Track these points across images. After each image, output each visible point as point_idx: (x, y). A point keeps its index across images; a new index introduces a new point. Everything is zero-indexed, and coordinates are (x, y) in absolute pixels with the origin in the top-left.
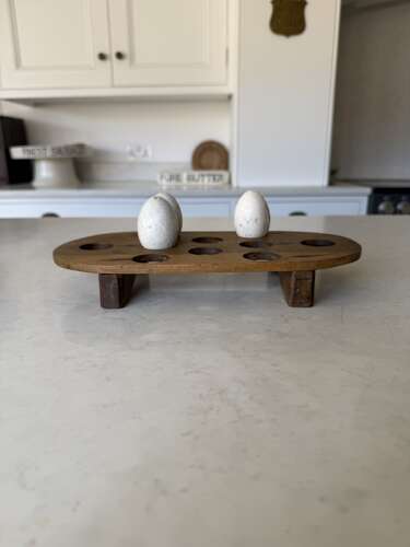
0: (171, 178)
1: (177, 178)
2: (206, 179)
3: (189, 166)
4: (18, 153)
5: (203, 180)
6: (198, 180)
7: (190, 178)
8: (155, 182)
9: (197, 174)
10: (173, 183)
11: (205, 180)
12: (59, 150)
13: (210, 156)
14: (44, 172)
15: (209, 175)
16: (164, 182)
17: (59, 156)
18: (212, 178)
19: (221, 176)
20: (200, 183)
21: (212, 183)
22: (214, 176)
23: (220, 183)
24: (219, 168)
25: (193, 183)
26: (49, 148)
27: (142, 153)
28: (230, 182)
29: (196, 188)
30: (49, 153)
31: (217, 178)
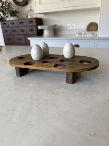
0: (79, 34)
1: (81, 34)
2: (89, 34)
4: (40, 28)
7: (85, 34)
8: (74, 35)
9: (87, 32)
10: (79, 35)
12: (49, 27)
14: (46, 33)
16: (77, 35)
17: (49, 28)
18: (91, 34)
20: (88, 35)
21: (91, 35)
22: (92, 33)
25: (85, 35)
26: (47, 26)
28: (97, 35)
29: (86, 37)
31: (93, 34)
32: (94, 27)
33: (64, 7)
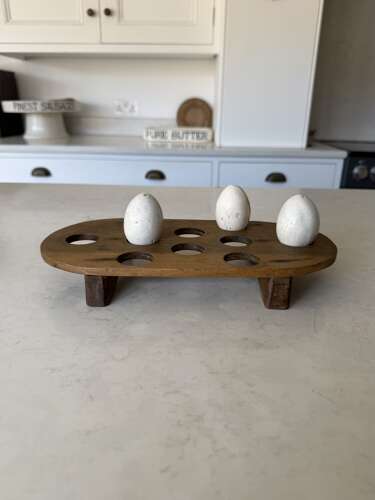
0: (157, 135)
1: (163, 135)
2: (190, 136)
3: (175, 122)
4: (9, 107)
5: (187, 138)
6: (182, 138)
7: (175, 135)
8: (141, 137)
9: (181, 130)
10: (158, 139)
11: (189, 138)
12: (49, 105)
13: (194, 113)
14: (35, 126)
15: (193, 133)
16: (150, 138)
17: (49, 111)
18: (195, 136)
19: (204, 134)
20: (184, 140)
21: (195, 141)
22: (198, 133)
23: (203, 141)
24: (203, 125)
25: (178, 140)
26: (39, 103)
27: (130, 107)
28: (213, 140)
29: (181, 145)
30: (39, 108)
31: (201, 135)
32: (200, 115)
33: (102, 43)
